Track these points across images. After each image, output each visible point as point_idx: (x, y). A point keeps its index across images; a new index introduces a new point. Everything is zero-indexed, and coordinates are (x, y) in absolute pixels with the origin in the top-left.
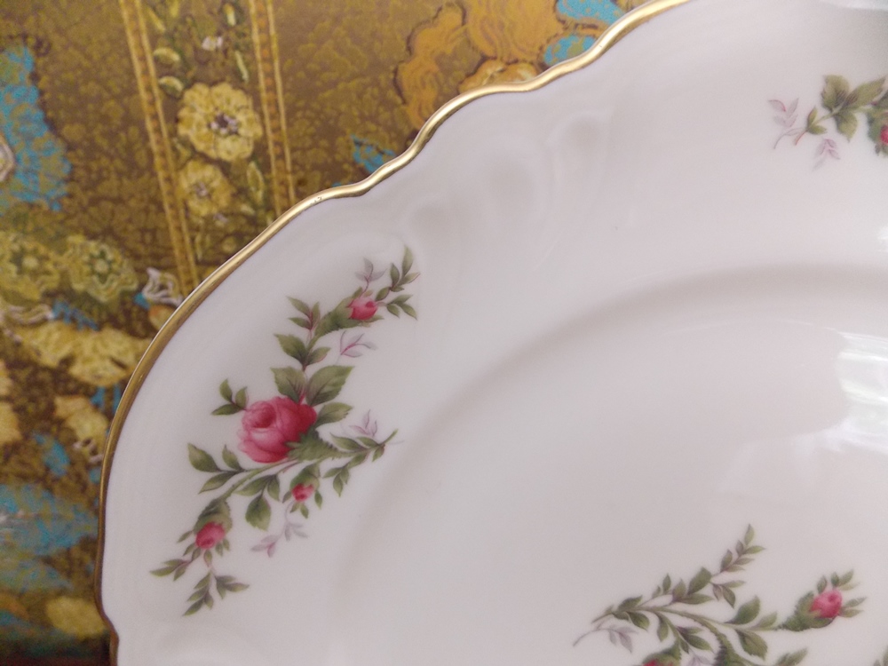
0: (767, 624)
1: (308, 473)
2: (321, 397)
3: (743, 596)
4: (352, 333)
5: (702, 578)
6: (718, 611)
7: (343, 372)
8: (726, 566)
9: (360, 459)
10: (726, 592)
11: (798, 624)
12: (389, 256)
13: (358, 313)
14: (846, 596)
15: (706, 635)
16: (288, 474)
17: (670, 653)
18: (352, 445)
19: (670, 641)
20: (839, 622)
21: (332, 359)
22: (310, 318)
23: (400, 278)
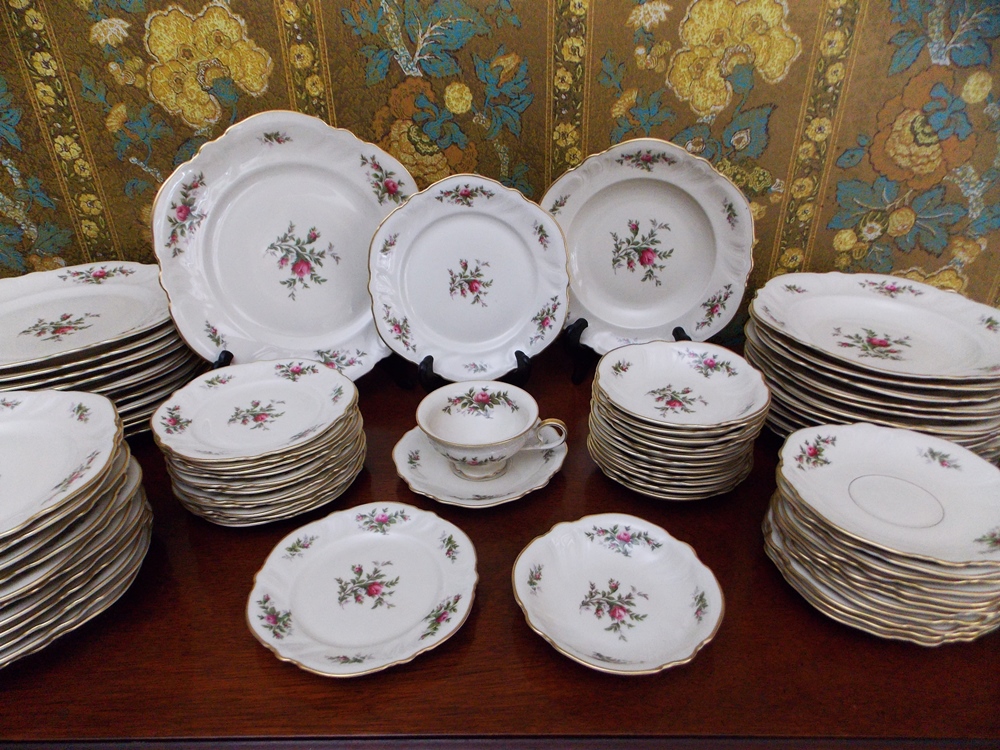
0: (303, 244)
1: (191, 223)
2: (190, 205)
3: (296, 238)
4: (195, 190)
5: (286, 235)
6: (292, 243)
7: (194, 199)
8: (290, 231)
9: (202, 219)
10: (292, 238)
11: (310, 242)
12: (198, 174)
13: (194, 186)
14: (316, 233)
15: (292, 249)
16: (187, 223)
17: (286, 255)
18: (199, 216)
19: (285, 253)
20: (318, 239)
21: (192, 196)
22: (186, 187)
23: (201, 177)
